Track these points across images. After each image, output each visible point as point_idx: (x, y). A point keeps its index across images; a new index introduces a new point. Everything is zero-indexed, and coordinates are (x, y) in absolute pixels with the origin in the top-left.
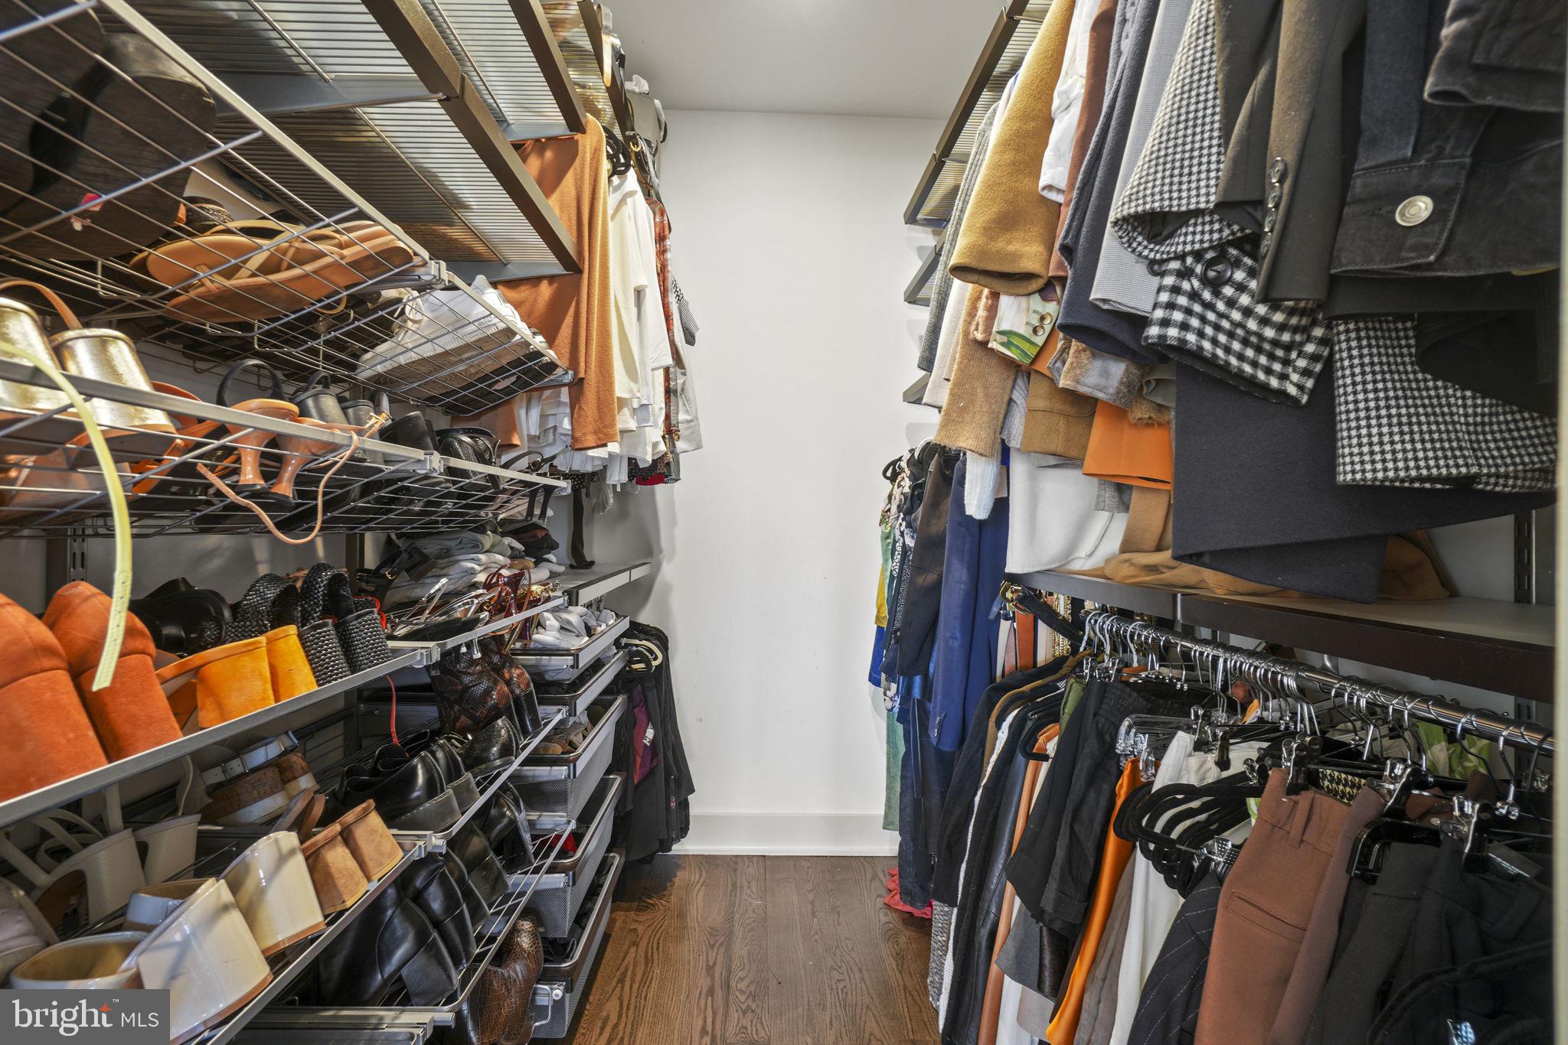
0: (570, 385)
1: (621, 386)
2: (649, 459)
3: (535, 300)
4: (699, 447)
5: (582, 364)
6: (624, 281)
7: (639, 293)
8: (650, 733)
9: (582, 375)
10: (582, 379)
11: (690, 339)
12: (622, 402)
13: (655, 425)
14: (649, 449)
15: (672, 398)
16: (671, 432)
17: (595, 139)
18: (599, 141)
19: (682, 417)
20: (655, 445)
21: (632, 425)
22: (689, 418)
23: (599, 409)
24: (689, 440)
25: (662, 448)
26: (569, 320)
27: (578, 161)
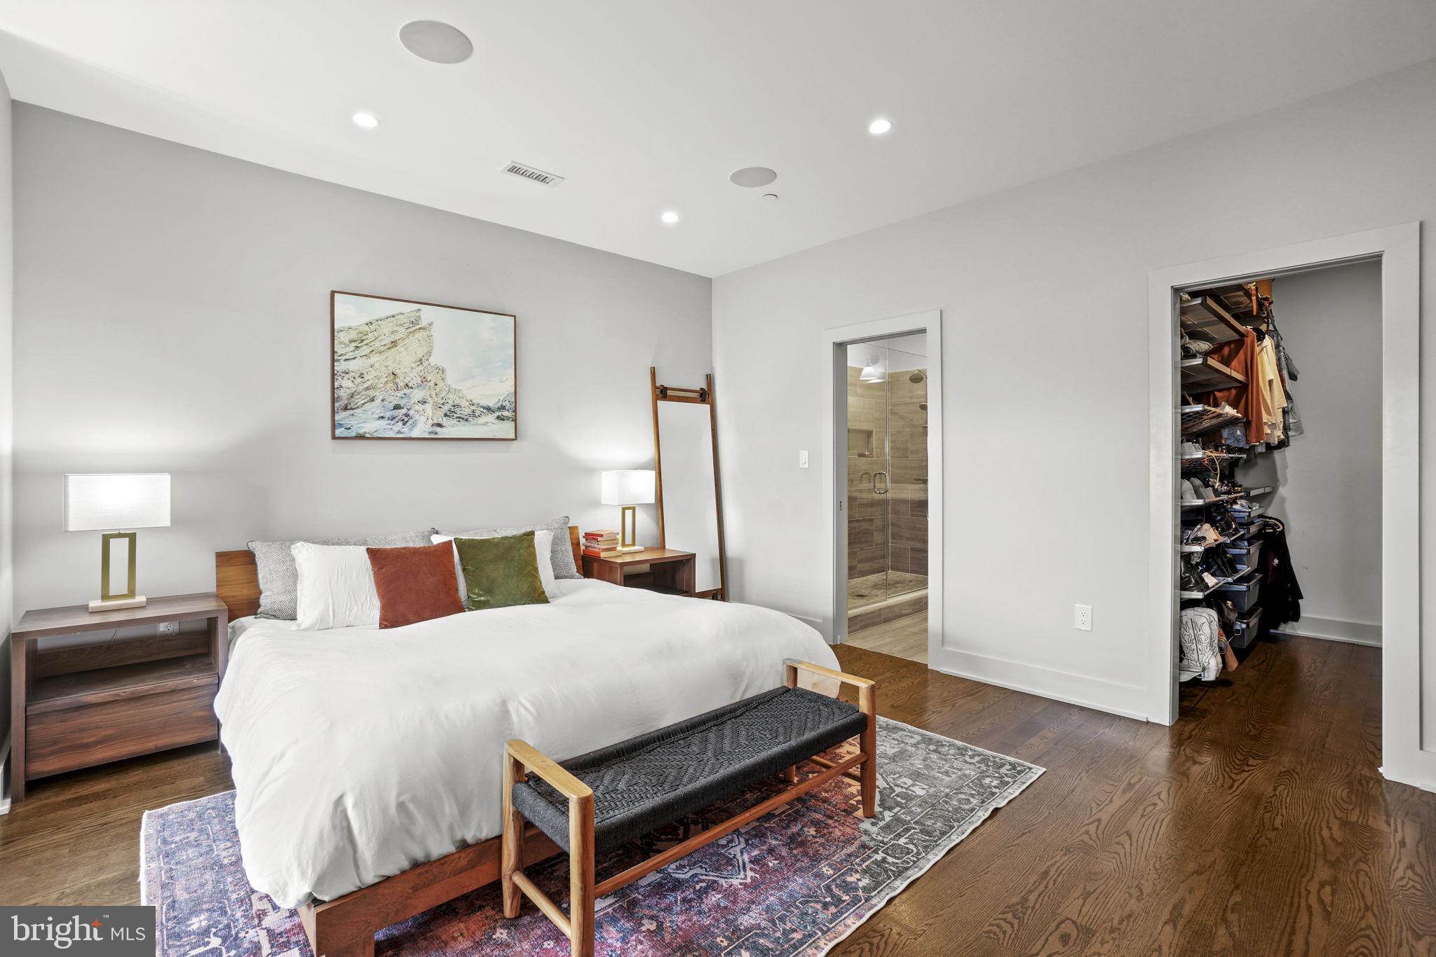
0: (1244, 423)
1: (1265, 418)
2: (1276, 443)
3: (1229, 396)
4: (1302, 433)
5: (1250, 416)
6: (1264, 379)
7: (1271, 382)
8: (1276, 561)
9: (1250, 419)
10: (1250, 421)
11: (1293, 377)
12: (1266, 423)
13: (1279, 429)
14: (1276, 439)
15: (1286, 415)
16: (1286, 429)
17: (1252, 338)
18: (1254, 338)
19: (1291, 421)
20: (1279, 437)
21: (1269, 431)
22: (1294, 421)
23: (1257, 429)
24: (1296, 431)
25: (1282, 437)
26: (1243, 401)
27: (1245, 346)
